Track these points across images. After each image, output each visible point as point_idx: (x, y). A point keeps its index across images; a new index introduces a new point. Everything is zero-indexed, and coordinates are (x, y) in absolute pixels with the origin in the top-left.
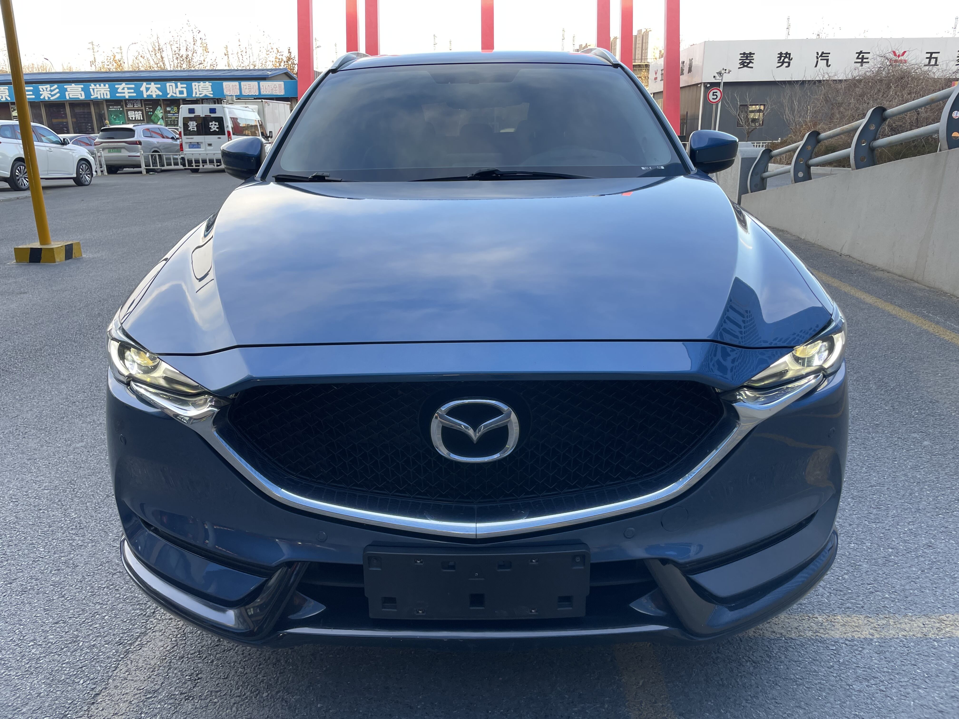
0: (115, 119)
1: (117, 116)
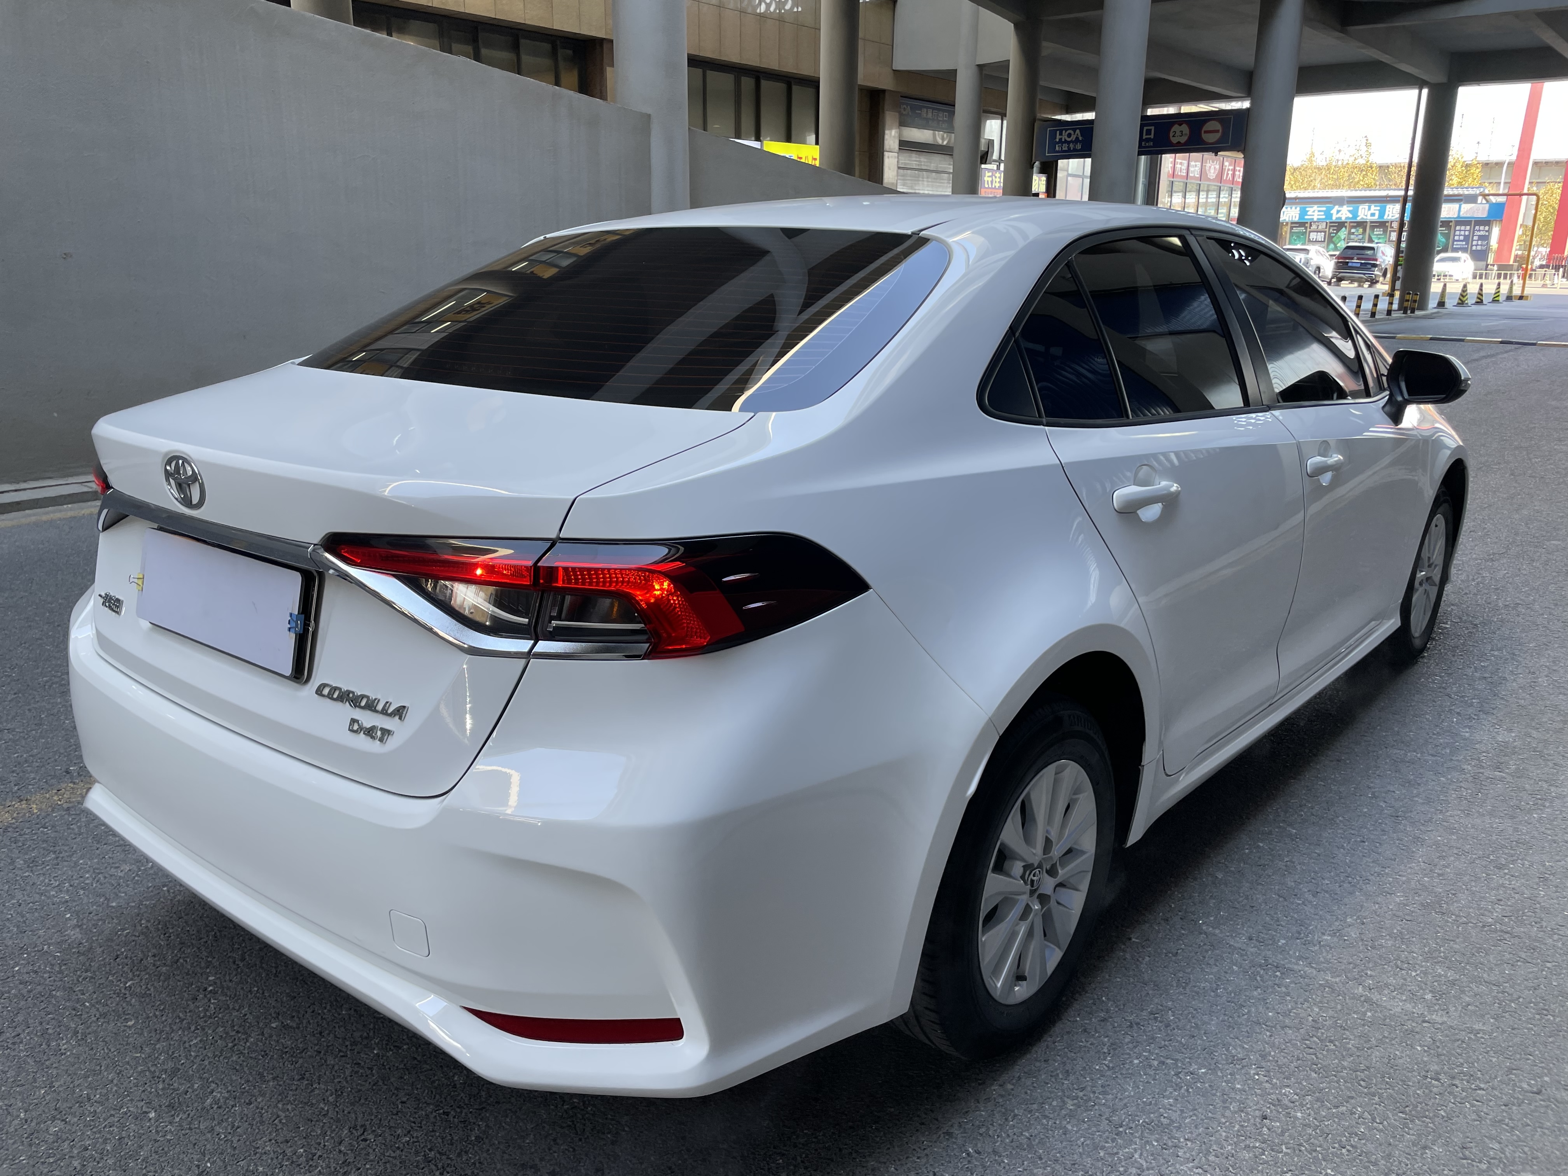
0: (1295, 240)
1: (1298, 237)
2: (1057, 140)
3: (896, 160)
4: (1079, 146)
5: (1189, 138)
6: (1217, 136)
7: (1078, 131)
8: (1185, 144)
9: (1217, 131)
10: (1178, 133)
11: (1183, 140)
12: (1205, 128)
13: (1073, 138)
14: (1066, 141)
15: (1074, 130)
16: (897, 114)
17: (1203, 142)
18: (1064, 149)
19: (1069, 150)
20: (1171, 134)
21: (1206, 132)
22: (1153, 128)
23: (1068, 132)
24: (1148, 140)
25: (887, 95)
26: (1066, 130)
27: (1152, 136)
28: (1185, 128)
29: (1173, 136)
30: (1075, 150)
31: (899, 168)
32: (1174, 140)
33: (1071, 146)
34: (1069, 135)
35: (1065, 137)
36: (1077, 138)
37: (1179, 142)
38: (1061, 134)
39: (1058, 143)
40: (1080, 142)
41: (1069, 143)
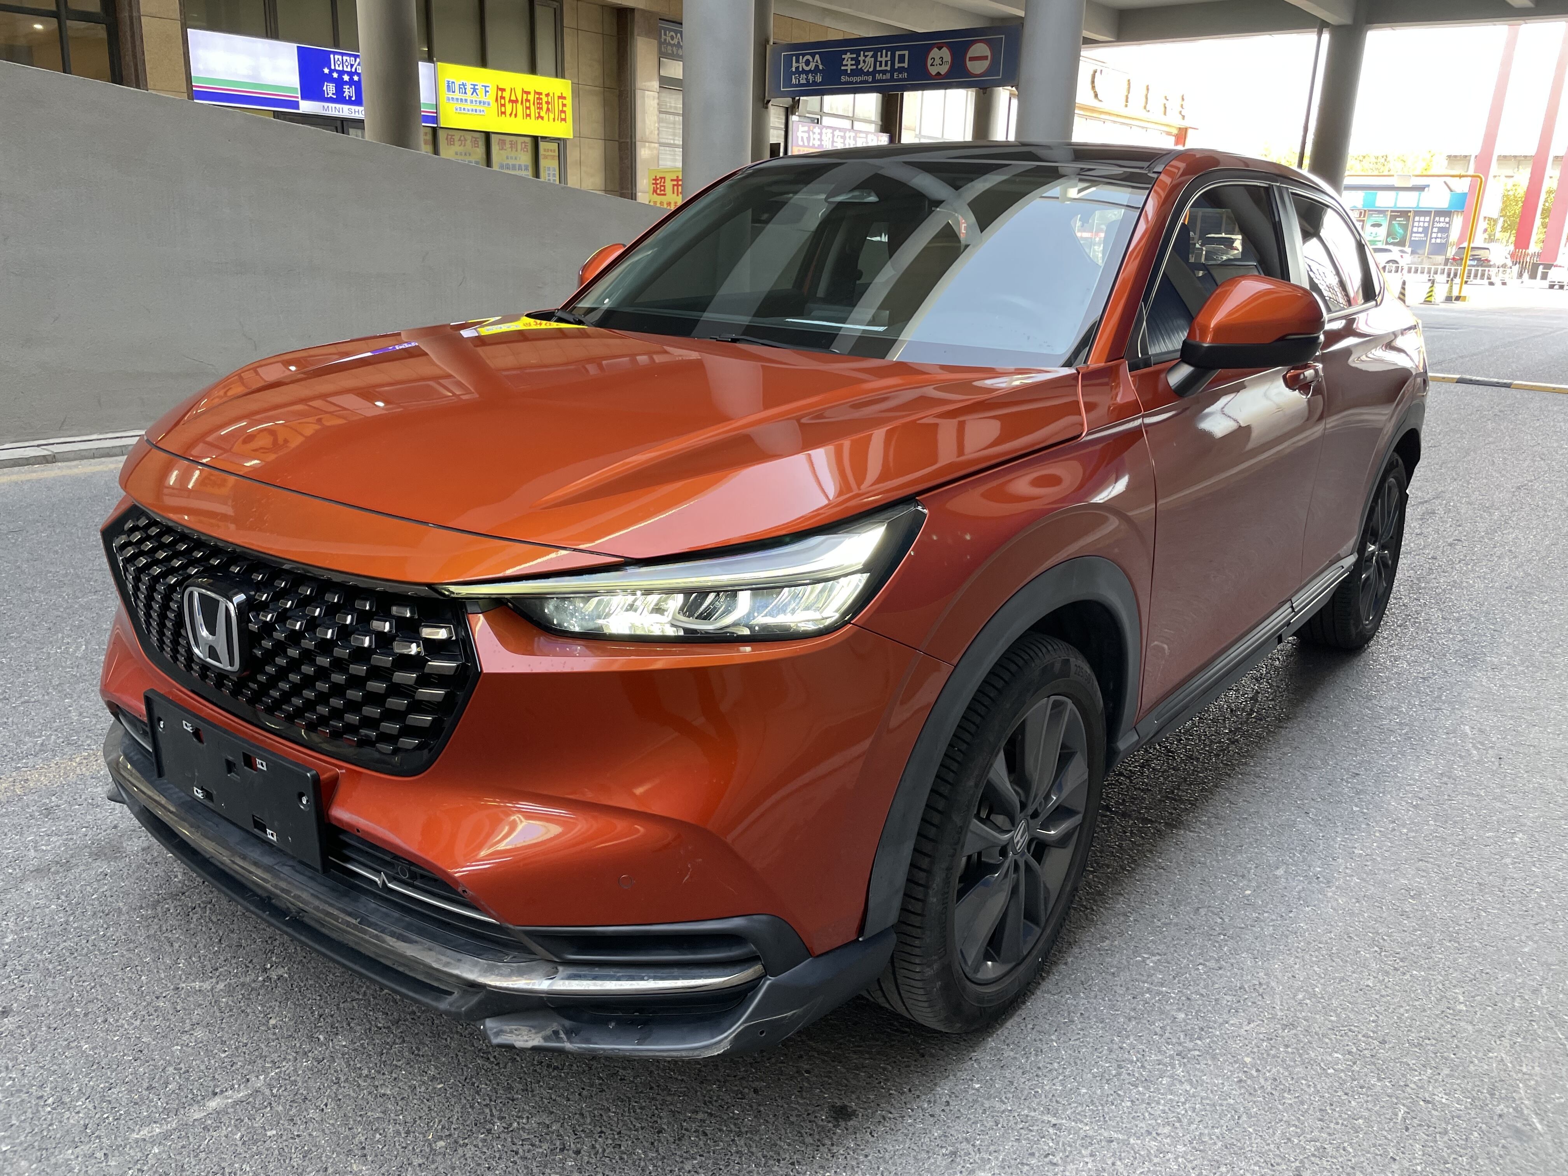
2: (794, 70)
3: (656, 101)
4: (819, 79)
5: (951, 67)
6: (986, 64)
7: (817, 57)
8: (948, 75)
9: (986, 58)
10: (938, 61)
11: (944, 69)
12: (970, 54)
13: (812, 66)
14: (804, 71)
15: (813, 55)
16: (655, 42)
17: (968, 74)
18: (801, 82)
19: (808, 84)
20: (929, 62)
21: (971, 59)
22: (906, 53)
23: (806, 57)
24: (901, 70)
25: (637, 15)
26: (804, 55)
27: (906, 65)
28: (946, 53)
29: (932, 65)
30: (815, 83)
31: (660, 112)
32: (933, 71)
33: (810, 76)
34: (807, 63)
35: (802, 65)
36: (817, 66)
37: (939, 74)
38: (797, 61)
39: (794, 73)
40: (820, 71)
41: (807, 73)
